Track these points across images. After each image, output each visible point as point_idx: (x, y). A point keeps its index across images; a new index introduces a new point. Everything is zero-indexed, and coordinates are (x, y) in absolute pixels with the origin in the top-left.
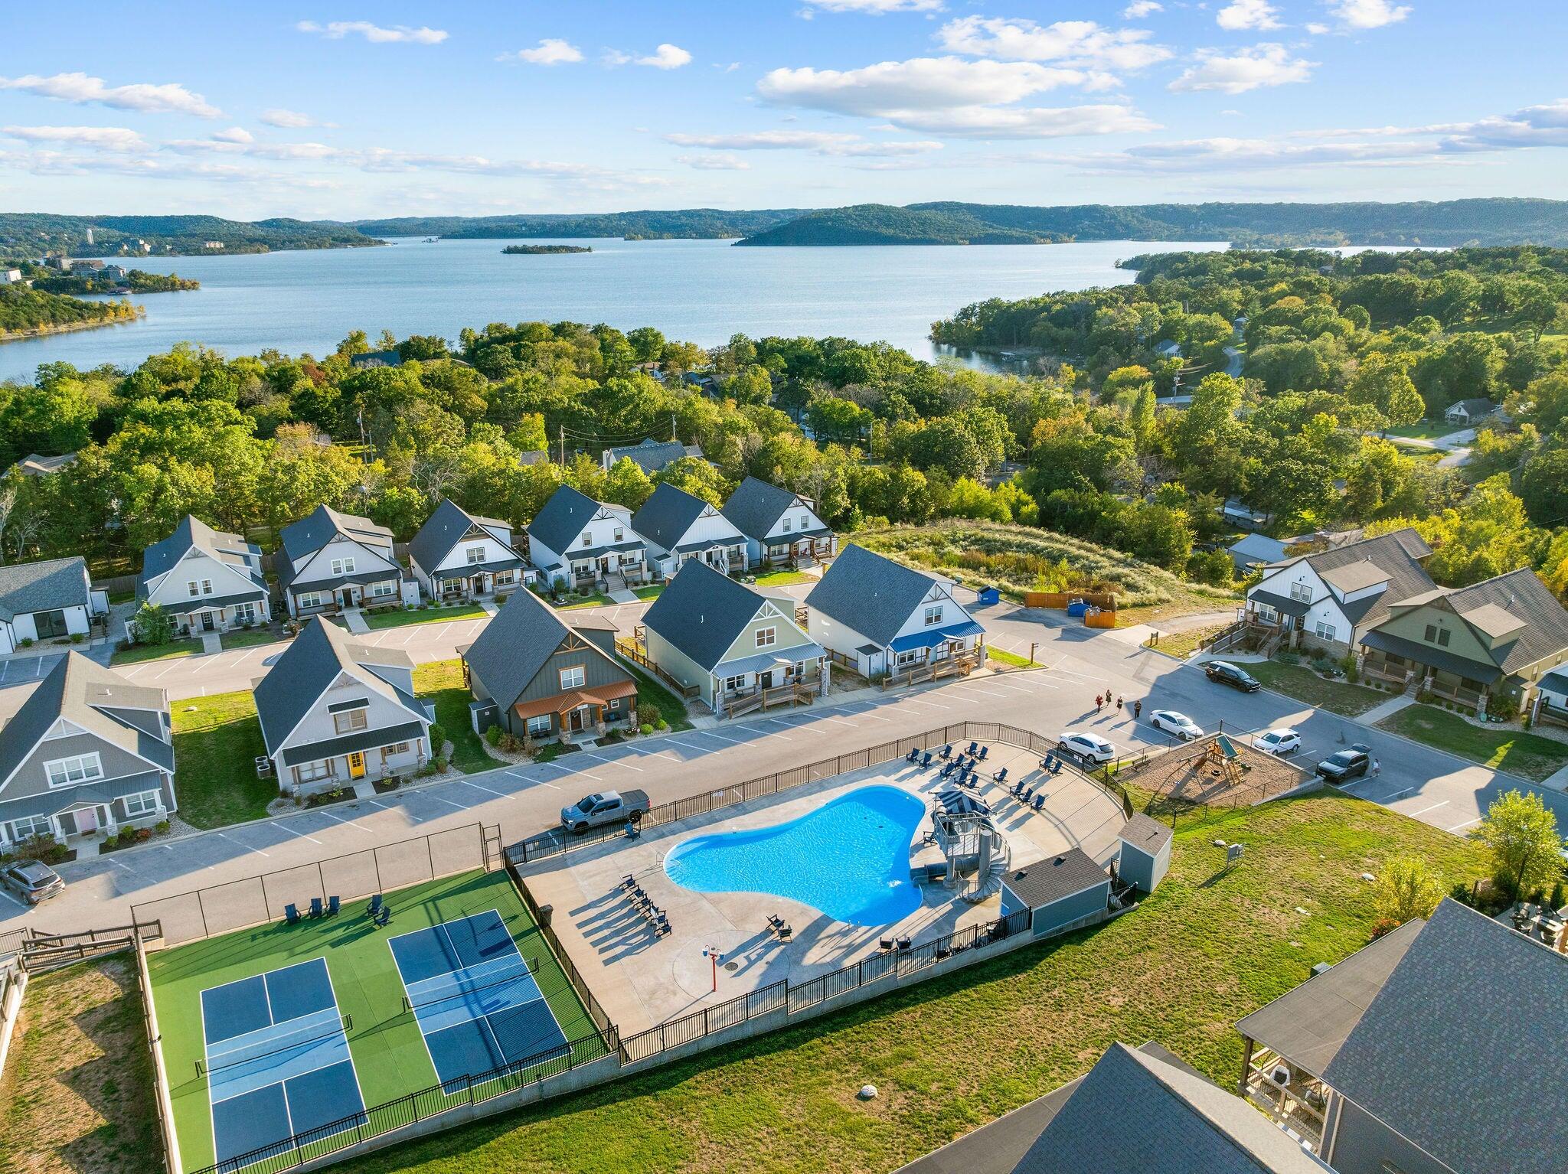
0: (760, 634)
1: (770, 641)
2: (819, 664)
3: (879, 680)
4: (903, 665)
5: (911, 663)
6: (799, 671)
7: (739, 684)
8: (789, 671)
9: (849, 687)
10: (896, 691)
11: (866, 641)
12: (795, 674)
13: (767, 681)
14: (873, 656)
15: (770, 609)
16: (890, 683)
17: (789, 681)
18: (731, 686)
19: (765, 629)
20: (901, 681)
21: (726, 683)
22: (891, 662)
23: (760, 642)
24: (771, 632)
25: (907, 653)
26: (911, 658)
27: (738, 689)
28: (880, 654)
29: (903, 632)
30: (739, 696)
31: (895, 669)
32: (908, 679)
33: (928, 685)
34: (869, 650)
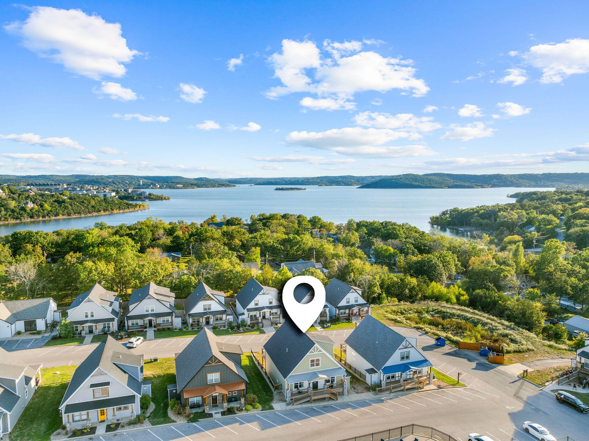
0: (312, 361)
1: (318, 365)
2: (343, 378)
3: (376, 388)
4: (388, 381)
5: (393, 380)
6: (333, 381)
7: (300, 386)
8: (327, 381)
9: (360, 391)
10: (384, 396)
11: (370, 366)
12: (330, 382)
13: (315, 386)
14: (373, 375)
15: (318, 349)
16: (381, 391)
17: (326, 386)
18: (296, 387)
19: (315, 359)
20: (387, 390)
21: (294, 385)
22: (382, 379)
23: (312, 365)
24: (318, 360)
25: (391, 375)
26: (393, 377)
27: (300, 389)
28: (377, 374)
29: (389, 363)
30: (300, 393)
31: (383, 383)
32: (390, 389)
33: (401, 393)
34: (371, 371)
